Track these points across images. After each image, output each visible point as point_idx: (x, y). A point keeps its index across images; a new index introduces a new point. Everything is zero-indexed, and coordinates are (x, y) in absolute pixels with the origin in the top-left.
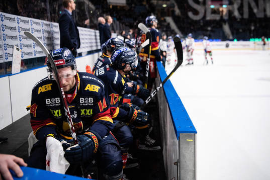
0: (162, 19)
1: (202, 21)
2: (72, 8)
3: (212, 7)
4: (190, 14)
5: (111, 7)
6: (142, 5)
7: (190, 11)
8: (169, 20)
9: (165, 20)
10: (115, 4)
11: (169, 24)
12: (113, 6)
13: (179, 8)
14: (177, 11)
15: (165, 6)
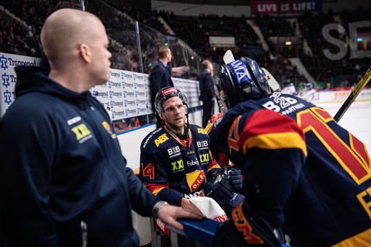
0: (286, 61)
1: (344, 61)
2: (168, 59)
3: (359, 40)
4: (326, 52)
5: (215, 49)
6: (257, 44)
7: (325, 48)
8: (296, 62)
9: (290, 63)
10: (220, 46)
11: (295, 68)
12: (217, 49)
13: (310, 45)
14: (307, 49)
15: (288, 43)
